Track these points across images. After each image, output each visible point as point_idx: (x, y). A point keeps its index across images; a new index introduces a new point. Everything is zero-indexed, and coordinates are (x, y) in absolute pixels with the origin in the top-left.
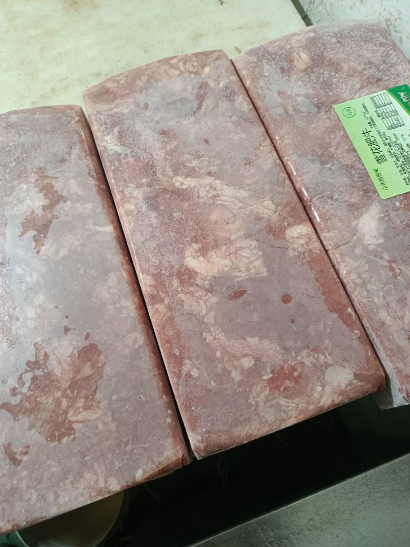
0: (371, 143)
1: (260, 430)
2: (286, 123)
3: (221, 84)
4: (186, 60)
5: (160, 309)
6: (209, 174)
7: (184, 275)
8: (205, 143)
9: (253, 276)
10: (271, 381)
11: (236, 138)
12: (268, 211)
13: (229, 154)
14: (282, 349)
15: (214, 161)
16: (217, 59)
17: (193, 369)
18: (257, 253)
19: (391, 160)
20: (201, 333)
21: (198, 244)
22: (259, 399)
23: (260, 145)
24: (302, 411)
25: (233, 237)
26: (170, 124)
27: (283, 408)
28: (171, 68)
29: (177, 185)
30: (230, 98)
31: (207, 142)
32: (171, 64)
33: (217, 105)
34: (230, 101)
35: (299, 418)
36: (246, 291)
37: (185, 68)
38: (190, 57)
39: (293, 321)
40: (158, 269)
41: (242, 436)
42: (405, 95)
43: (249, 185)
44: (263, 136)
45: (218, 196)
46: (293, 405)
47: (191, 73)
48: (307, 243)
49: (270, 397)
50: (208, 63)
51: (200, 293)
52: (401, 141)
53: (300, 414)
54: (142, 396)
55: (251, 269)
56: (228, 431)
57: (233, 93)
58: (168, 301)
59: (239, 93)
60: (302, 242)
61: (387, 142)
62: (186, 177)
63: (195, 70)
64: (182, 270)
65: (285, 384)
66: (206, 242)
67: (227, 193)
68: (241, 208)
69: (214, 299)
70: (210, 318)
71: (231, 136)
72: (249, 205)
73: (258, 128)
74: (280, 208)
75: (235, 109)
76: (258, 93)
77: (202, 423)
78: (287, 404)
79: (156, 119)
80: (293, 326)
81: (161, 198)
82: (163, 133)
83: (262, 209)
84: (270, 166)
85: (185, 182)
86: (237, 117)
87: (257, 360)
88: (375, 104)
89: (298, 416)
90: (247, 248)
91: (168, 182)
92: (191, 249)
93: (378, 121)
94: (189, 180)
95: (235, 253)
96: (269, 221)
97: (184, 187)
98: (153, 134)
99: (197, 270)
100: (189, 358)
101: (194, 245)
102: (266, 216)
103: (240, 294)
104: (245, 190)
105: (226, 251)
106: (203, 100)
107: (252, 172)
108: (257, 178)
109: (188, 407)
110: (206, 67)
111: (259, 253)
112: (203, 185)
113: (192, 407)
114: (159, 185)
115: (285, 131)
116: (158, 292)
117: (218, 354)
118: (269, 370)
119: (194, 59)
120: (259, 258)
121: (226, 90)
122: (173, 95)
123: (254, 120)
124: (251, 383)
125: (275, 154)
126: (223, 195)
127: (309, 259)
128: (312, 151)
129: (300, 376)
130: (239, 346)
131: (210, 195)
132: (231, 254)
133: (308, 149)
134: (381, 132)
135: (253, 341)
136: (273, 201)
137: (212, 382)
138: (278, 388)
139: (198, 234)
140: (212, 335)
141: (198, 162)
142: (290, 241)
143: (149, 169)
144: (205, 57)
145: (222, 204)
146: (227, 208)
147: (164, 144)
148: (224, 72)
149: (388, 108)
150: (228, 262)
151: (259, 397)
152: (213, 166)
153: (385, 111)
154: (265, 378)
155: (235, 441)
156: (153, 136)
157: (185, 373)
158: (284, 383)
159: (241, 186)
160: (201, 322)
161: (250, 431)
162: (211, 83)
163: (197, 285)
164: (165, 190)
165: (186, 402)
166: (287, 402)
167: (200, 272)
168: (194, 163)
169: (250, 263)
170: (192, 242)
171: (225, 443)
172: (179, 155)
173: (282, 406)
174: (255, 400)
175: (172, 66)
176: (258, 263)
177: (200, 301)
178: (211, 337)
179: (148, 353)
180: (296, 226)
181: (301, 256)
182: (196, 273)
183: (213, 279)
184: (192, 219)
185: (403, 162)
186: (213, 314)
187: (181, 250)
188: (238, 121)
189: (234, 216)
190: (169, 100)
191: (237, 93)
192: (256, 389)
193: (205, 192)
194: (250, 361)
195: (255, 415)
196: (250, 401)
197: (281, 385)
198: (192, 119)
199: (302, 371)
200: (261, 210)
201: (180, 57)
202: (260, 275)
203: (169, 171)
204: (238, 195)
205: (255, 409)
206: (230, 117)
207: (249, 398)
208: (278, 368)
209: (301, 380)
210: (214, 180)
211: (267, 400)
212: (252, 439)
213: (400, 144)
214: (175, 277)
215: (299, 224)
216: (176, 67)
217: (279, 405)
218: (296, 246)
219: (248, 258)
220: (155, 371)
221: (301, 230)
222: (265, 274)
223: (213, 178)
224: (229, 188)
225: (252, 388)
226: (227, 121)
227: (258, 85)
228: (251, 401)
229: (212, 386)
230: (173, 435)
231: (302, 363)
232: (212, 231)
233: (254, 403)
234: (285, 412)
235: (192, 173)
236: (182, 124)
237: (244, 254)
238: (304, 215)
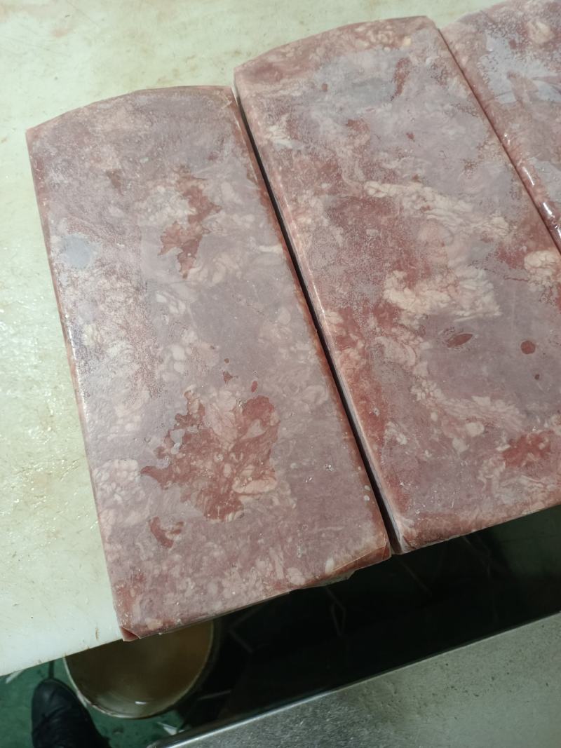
1: (493, 516)
2: (520, 116)
3: (428, 61)
4: (377, 28)
5: (351, 355)
6: (416, 179)
7: (383, 312)
8: (408, 139)
9: (481, 315)
10: (507, 454)
11: (451, 132)
12: (500, 230)
13: (442, 154)
14: (522, 414)
15: (421, 162)
16: (421, 27)
17: (398, 434)
18: (485, 285)
20: (409, 389)
21: (401, 272)
22: (492, 476)
23: (485, 143)
24: (551, 494)
25: (451, 264)
26: (358, 112)
27: (526, 488)
28: (357, 38)
29: (371, 192)
30: (441, 79)
31: (411, 136)
32: (357, 33)
33: (422, 89)
34: (441, 84)
35: (547, 502)
36: (471, 335)
37: (377, 39)
38: (382, 24)
39: (537, 377)
40: (347, 303)
41: (469, 523)
43: (472, 195)
44: (488, 131)
45: (428, 208)
46: (540, 485)
47: (385, 45)
48: (554, 275)
49: (507, 474)
50: (409, 31)
51: (407, 335)
53: (549, 497)
54: (330, 466)
55: (478, 307)
56: (451, 515)
57: (445, 73)
58: (362, 345)
59: (453, 74)
60: (548, 273)
62: (383, 182)
63: (391, 42)
64: (381, 305)
65: (527, 459)
66: (413, 269)
67: (441, 205)
68: (461, 225)
69: (426, 345)
70: (421, 370)
71: (444, 130)
72: (472, 222)
73: (481, 121)
74: (515, 227)
75: (448, 94)
76: (478, 74)
77: (414, 503)
78: (530, 485)
79: (338, 105)
80: (538, 383)
81: (349, 209)
82: (350, 123)
83: (490, 228)
84: (499, 171)
85: (381, 188)
86: (452, 105)
87: (489, 426)
89: (546, 499)
90: (471, 278)
91: (357, 188)
92: (393, 278)
94: (388, 186)
95: (455, 285)
96: (501, 244)
97: (381, 195)
98: (336, 125)
99: (402, 306)
100: (393, 420)
101: (396, 273)
102: (496, 237)
103: (461, 339)
104: (466, 202)
105: (442, 281)
106: (403, 82)
107: (475, 178)
108: (482, 186)
109: (394, 481)
110: (406, 38)
111: (487, 286)
112: (407, 194)
113: (399, 483)
114: (346, 192)
115: (518, 125)
116: (347, 333)
117: (434, 416)
118: (504, 439)
119: (389, 27)
120: (488, 292)
121: (434, 69)
122: (362, 74)
123: (475, 110)
124: (481, 455)
125: (505, 155)
126: (435, 208)
127: (558, 297)
128: (557, 153)
129: (548, 449)
130: (463, 407)
131: (418, 207)
132: (449, 285)
133: (552, 151)
135: (483, 401)
136: (505, 218)
137: (427, 452)
138: (517, 463)
139: (402, 258)
140: (424, 391)
141: (400, 163)
142: (531, 271)
143: (331, 171)
144: (404, 24)
145: (435, 220)
146: (442, 225)
147: (351, 138)
148: (431, 45)
150: (444, 296)
151: (491, 474)
152: (421, 168)
154: (499, 449)
155: (460, 528)
156: (335, 128)
157: (389, 439)
158: (525, 457)
159: (461, 196)
160: (408, 374)
161: (481, 517)
162: (415, 61)
163: (402, 325)
164: (354, 200)
165: (392, 476)
166: (531, 481)
167: (405, 308)
168: (394, 165)
169: (476, 299)
170: (394, 269)
171: (445, 529)
172: (372, 153)
173: (524, 486)
174: (487, 477)
175: (358, 36)
176: (488, 299)
177: (406, 346)
178: (424, 395)
179: (335, 413)
180: (538, 252)
181: (548, 292)
182: (401, 310)
183: (424, 319)
184: (393, 238)
186: (425, 364)
187: (379, 279)
188: (453, 110)
189: (452, 235)
190: (356, 81)
191: (451, 74)
192: (488, 462)
193: (410, 203)
194: (479, 426)
195: (487, 497)
196: (479, 478)
197: (522, 460)
198: (390, 106)
199: (550, 442)
200: (489, 230)
201: (368, 25)
202: (491, 316)
203: (359, 173)
204: (456, 207)
205: (487, 489)
206: (442, 105)
207: (478, 474)
208: (517, 438)
209: (549, 454)
210: (423, 187)
211: (503, 477)
212: (484, 527)
214: (371, 314)
215: (542, 249)
216: (363, 37)
217: (521, 486)
218: (539, 279)
219: (474, 291)
220: (346, 435)
221: (546, 257)
222: (497, 314)
223: (421, 185)
224: (444, 198)
225: (482, 463)
226: (438, 111)
227: (479, 63)
228: (481, 478)
229: (426, 458)
230: (373, 518)
231: (551, 432)
232: (422, 255)
233: (485, 481)
234: (528, 494)
235: (391, 177)
236: (375, 112)
237: (466, 286)
238: (548, 238)
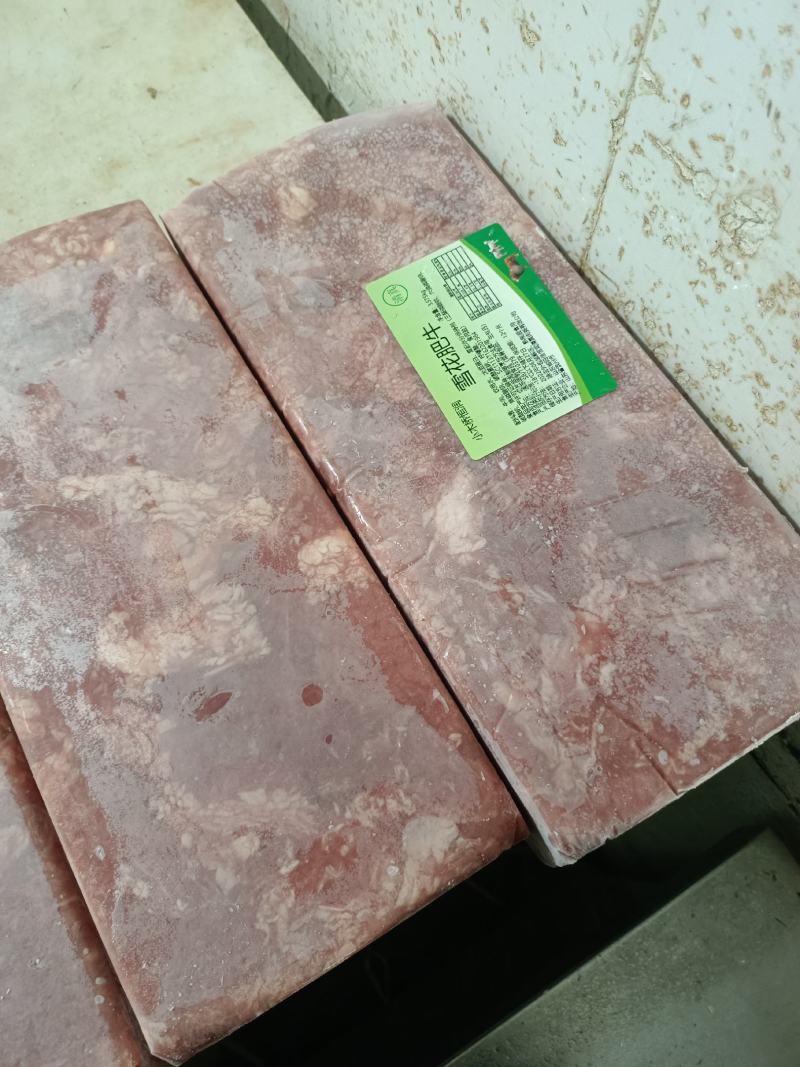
0: (441, 350)
1: (283, 983)
2: (277, 334)
3: (141, 273)
4: (64, 232)
5: (56, 766)
6: (132, 461)
7: (99, 683)
8: (117, 399)
9: (242, 659)
10: (297, 876)
11: (181, 378)
12: (260, 518)
13: (169, 414)
14: (313, 803)
15: (140, 433)
16: (129, 220)
17: (136, 882)
18: (245, 609)
19: (482, 379)
20: (146, 802)
21: (121, 614)
22: (277, 917)
23: (230, 386)
24: (366, 924)
25: (193, 586)
26: (44, 370)
27: (326, 926)
28: (36, 253)
29: (68, 494)
30: (159, 296)
31: (121, 395)
32: (35, 245)
33: (135, 317)
34: (161, 303)
35: (359, 941)
36: (229, 694)
37: (66, 250)
38: (73, 224)
39: (329, 740)
40: (43, 682)
41: (250, 1004)
42: (496, 245)
43: (216, 471)
44: (234, 366)
45: (154, 504)
46: (347, 915)
47: (78, 257)
48: (342, 572)
49: (298, 909)
50: (111, 231)
51: (134, 716)
52: (497, 339)
53: (361, 932)
54: (38, 961)
55: (236, 647)
56: (221, 999)
57: (166, 287)
58: (71, 746)
59: (178, 286)
60: (333, 570)
61: (472, 344)
62: (85, 476)
63: (86, 251)
64: (94, 675)
65: (325, 876)
66: (138, 605)
67: (173, 494)
68: (204, 521)
69: (164, 724)
70: (163, 767)
71: (169, 376)
72: (220, 513)
73: (223, 352)
74: (282, 509)
75: (173, 319)
76: (216, 279)
77: (165, 995)
78: (332, 919)
79: (13, 364)
80: (332, 749)
81: (37, 528)
82: (31, 391)
83: (246, 518)
84: (253, 426)
85: (83, 486)
86: (179, 335)
87: (266, 835)
88: (442, 272)
89: (357, 936)
90: (224, 602)
91: (48, 491)
92: (109, 627)
93: (451, 304)
94: (91, 479)
95: (200, 619)
96: (263, 539)
97: (83, 496)
98: (11, 395)
99: (126, 669)
100: (125, 860)
101: (113, 616)
102: (255, 529)
103: (214, 704)
104: (209, 484)
105: (181, 617)
106: (106, 311)
107: (219, 443)
108: (230, 454)
109: (133, 964)
110: (107, 241)
111: (248, 611)
112: (121, 487)
113: (141, 965)
114: (30, 500)
115: (276, 349)
116: (47, 729)
117: (186, 840)
118: (290, 853)
119: (82, 228)
120: (250, 619)
121: (150, 283)
122: (45, 308)
123: (212, 337)
124: (258, 887)
125: (262, 400)
126: (163, 502)
127: (348, 605)
128: (332, 383)
129: (353, 853)
130: (226, 814)
131: (138, 505)
132: (191, 621)
133: (325, 381)
134: (458, 326)
135: (254, 798)
136: (267, 497)
137: (179, 902)
138: (311, 887)
139: (121, 592)
140: (168, 801)
141: (108, 439)
142: (309, 574)
143: (7, 470)
144: (103, 220)
145: (163, 521)
146: (175, 526)
147: (34, 412)
148: (144, 247)
149: (468, 276)
150: (186, 640)
151: (276, 914)
152: (139, 442)
153: (463, 283)
154: (284, 871)
155: (237, 1017)
156: (10, 401)
157: (121, 894)
158: (323, 873)
159: (200, 476)
160: (143, 777)
161: (265, 991)
162: (121, 274)
163: (128, 700)
164: (44, 509)
165: (129, 955)
166: (333, 913)
167: (130, 671)
168: (100, 443)
169: (233, 634)
170: (110, 611)
171: (216, 1025)
172: (66, 431)
173: (323, 922)
174: (269, 921)
175: (40, 250)
176: (250, 629)
177: (136, 734)
178: (168, 808)
179: (41, 867)
180: (317, 541)
181: (333, 602)
182: (123, 675)
183: (159, 682)
184: (105, 562)
185: (505, 380)
186: (166, 756)
187: (88, 632)
188: (181, 342)
189: (192, 540)
190: (37, 321)
191: (174, 286)
192: (268, 898)
193: (127, 501)
194: (252, 841)
195: (271, 954)
196: (258, 926)
197: (318, 880)
198: (88, 351)
199: (355, 841)
200: (244, 520)
201: (53, 228)
202: (256, 656)
203: (49, 468)
204: (195, 495)
205: (270, 941)
206: (165, 338)
207: (256, 920)
208: (308, 846)
209: (356, 860)
210: (143, 472)
211: (293, 916)
212: (272, 1005)
213: (497, 345)
214: (80, 692)
215: (321, 536)
216: (47, 250)
217: (319, 923)
218: (319, 582)
219: (227, 623)
220: (61, 900)
221: (327, 546)
222: (265, 651)
223: (140, 469)
224: (176, 484)
225: (261, 899)
226: (161, 347)
227: (215, 262)
228: (262, 926)
229: (179, 911)
230: (110, 1031)
231: (356, 823)
232: (149, 580)
233: (266, 929)
234: (330, 934)
235: (96, 464)
236: (67, 366)
237: (217, 617)
238: (330, 516)
